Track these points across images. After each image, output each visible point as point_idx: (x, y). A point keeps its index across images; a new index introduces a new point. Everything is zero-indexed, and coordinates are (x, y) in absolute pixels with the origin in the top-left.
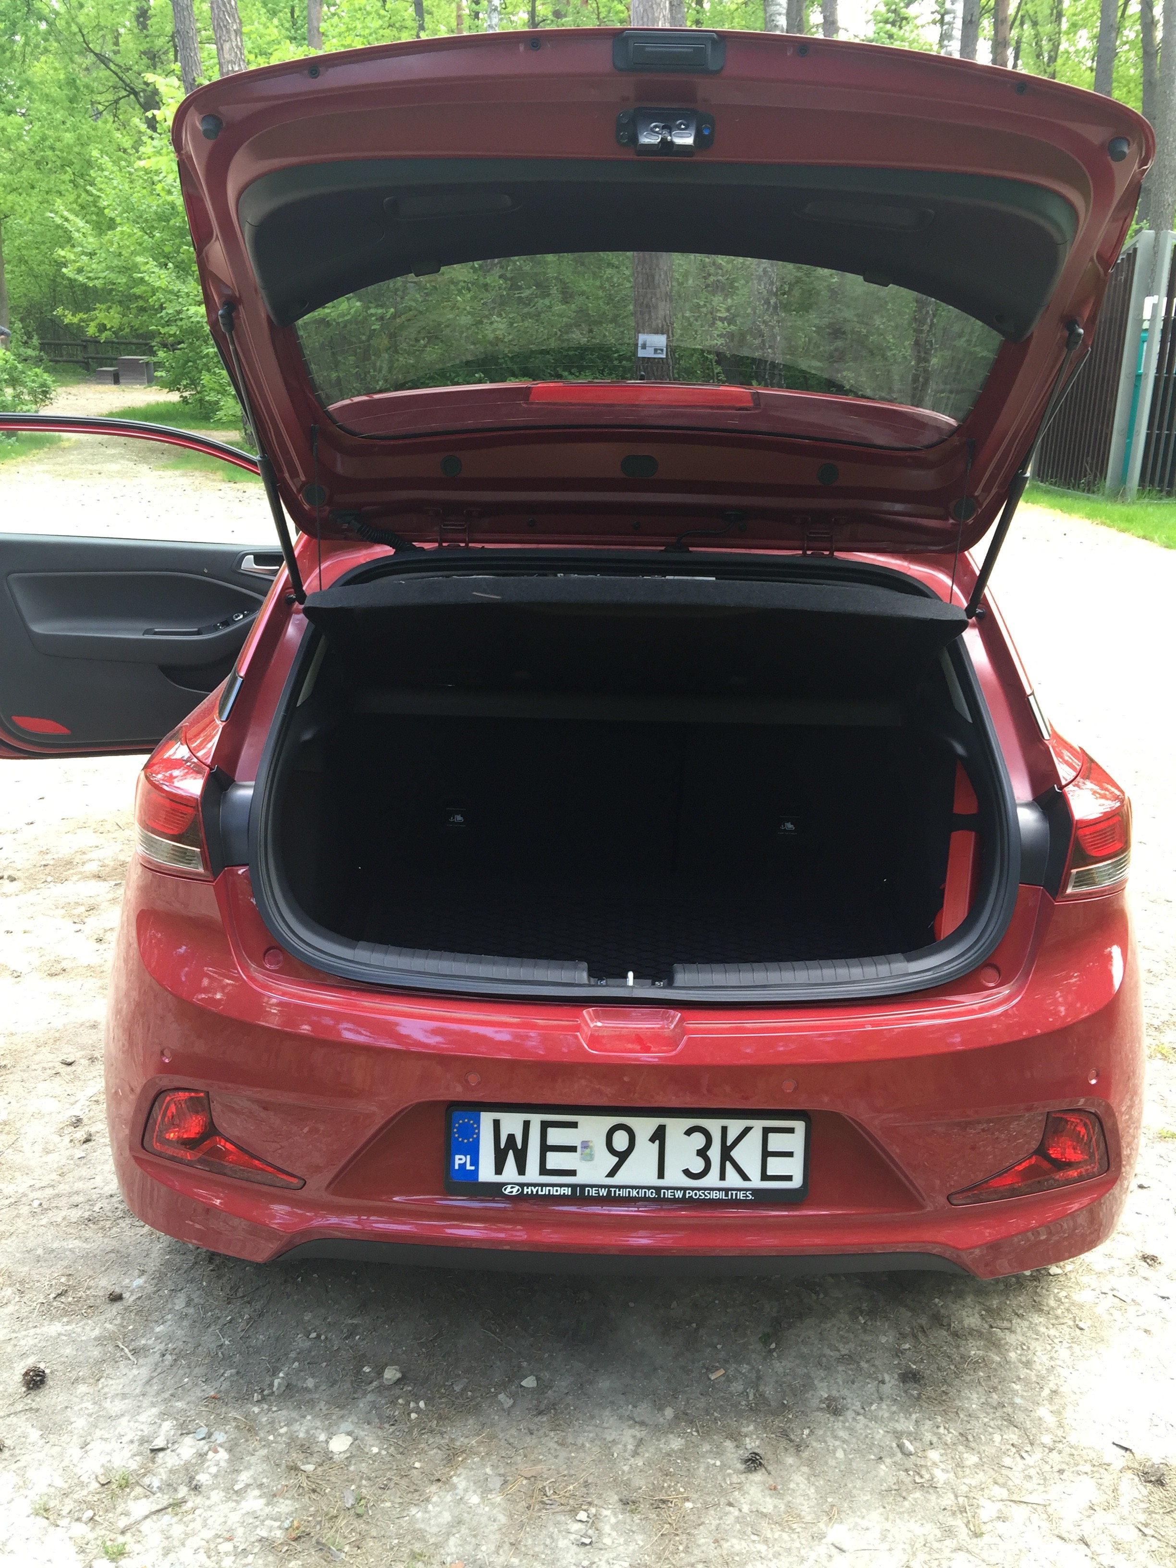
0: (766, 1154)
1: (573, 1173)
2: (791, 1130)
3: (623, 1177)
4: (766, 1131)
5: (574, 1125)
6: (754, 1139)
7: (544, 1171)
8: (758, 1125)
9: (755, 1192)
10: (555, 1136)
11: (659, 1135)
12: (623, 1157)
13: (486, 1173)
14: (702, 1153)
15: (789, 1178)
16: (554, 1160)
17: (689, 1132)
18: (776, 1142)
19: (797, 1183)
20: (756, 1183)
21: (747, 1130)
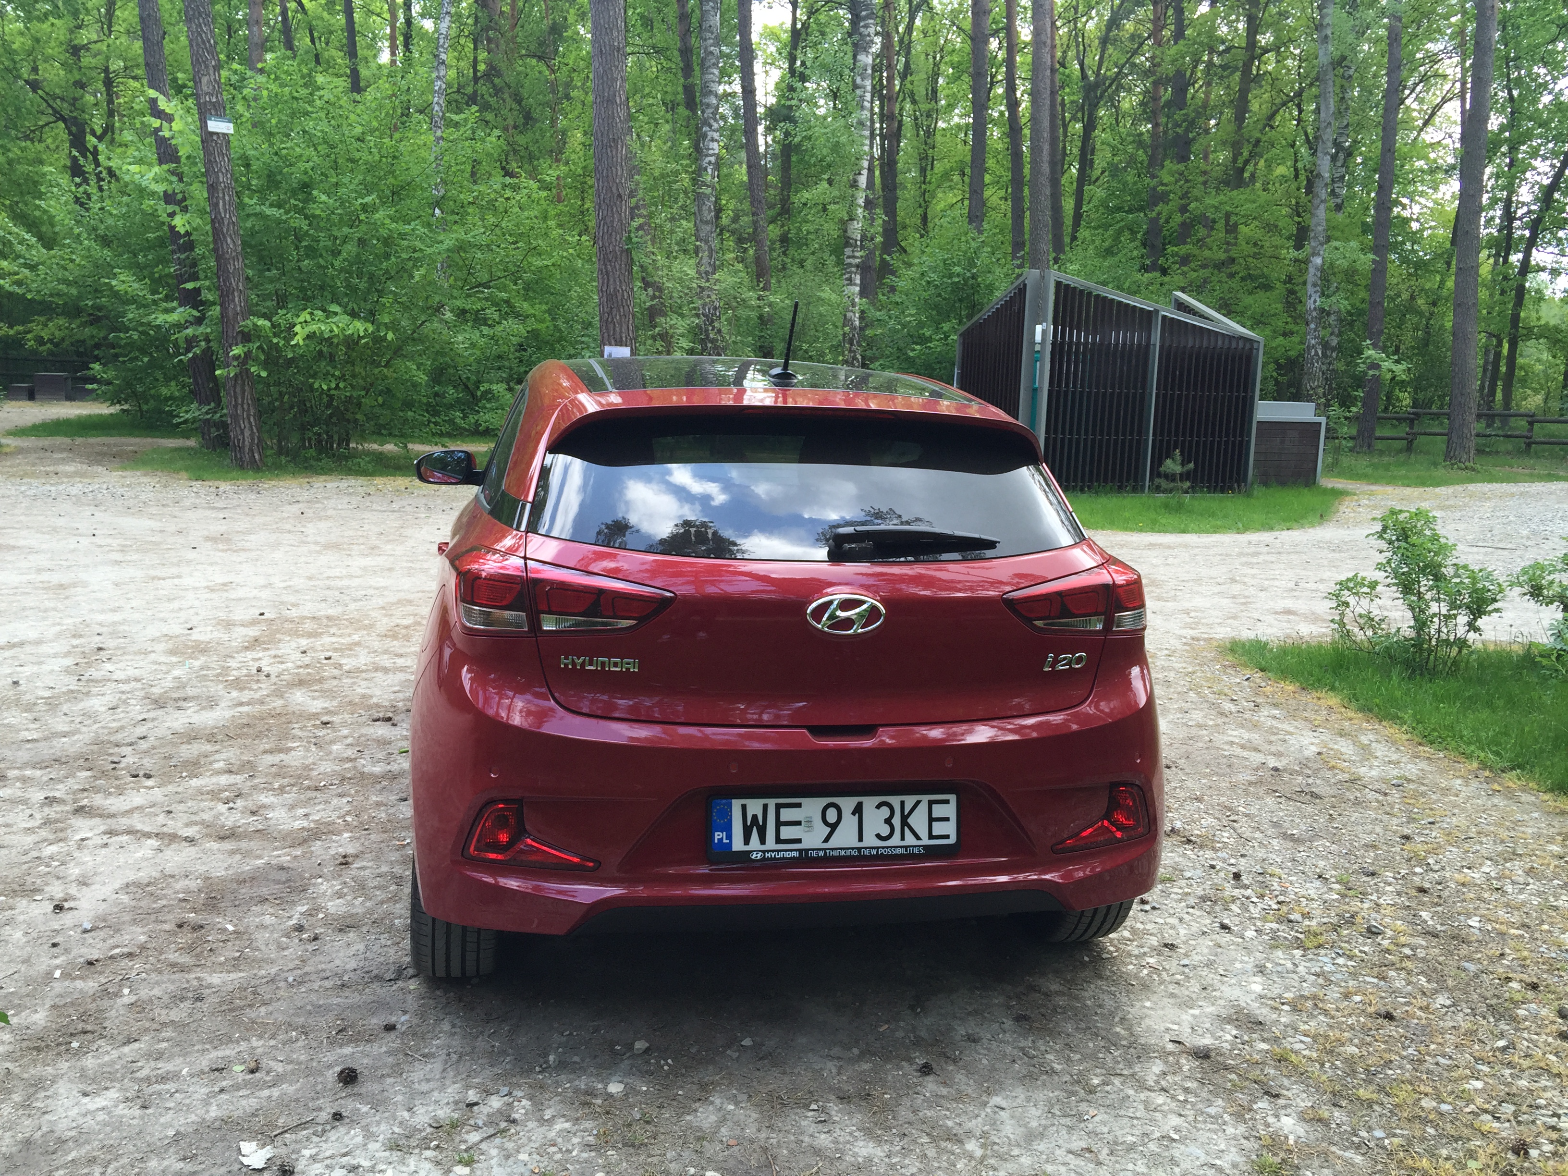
0: (931, 820)
1: (799, 841)
2: (947, 802)
3: (833, 843)
4: (931, 803)
5: (799, 805)
6: (923, 808)
7: (778, 840)
8: (925, 798)
9: (925, 847)
10: (787, 815)
11: (858, 810)
12: (833, 827)
13: (738, 845)
14: (888, 821)
15: (947, 837)
16: (787, 833)
17: (878, 807)
18: (939, 811)
19: (952, 840)
20: (926, 841)
21: (918, 803)
